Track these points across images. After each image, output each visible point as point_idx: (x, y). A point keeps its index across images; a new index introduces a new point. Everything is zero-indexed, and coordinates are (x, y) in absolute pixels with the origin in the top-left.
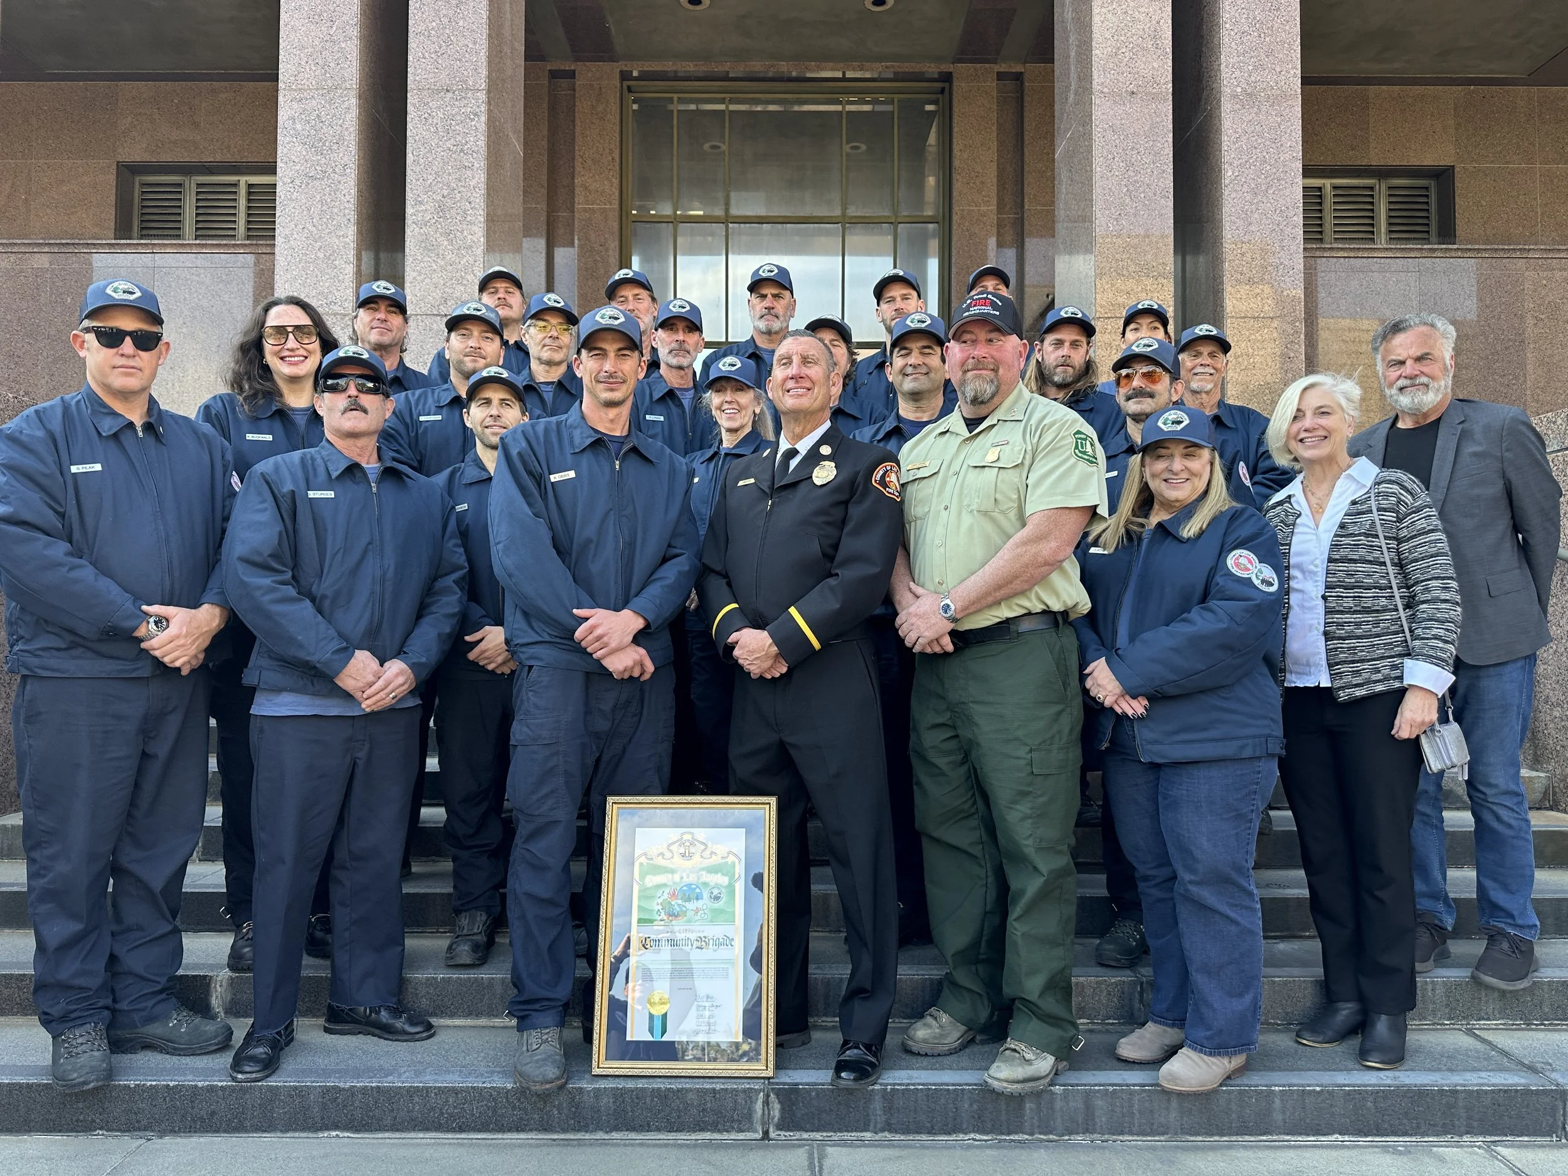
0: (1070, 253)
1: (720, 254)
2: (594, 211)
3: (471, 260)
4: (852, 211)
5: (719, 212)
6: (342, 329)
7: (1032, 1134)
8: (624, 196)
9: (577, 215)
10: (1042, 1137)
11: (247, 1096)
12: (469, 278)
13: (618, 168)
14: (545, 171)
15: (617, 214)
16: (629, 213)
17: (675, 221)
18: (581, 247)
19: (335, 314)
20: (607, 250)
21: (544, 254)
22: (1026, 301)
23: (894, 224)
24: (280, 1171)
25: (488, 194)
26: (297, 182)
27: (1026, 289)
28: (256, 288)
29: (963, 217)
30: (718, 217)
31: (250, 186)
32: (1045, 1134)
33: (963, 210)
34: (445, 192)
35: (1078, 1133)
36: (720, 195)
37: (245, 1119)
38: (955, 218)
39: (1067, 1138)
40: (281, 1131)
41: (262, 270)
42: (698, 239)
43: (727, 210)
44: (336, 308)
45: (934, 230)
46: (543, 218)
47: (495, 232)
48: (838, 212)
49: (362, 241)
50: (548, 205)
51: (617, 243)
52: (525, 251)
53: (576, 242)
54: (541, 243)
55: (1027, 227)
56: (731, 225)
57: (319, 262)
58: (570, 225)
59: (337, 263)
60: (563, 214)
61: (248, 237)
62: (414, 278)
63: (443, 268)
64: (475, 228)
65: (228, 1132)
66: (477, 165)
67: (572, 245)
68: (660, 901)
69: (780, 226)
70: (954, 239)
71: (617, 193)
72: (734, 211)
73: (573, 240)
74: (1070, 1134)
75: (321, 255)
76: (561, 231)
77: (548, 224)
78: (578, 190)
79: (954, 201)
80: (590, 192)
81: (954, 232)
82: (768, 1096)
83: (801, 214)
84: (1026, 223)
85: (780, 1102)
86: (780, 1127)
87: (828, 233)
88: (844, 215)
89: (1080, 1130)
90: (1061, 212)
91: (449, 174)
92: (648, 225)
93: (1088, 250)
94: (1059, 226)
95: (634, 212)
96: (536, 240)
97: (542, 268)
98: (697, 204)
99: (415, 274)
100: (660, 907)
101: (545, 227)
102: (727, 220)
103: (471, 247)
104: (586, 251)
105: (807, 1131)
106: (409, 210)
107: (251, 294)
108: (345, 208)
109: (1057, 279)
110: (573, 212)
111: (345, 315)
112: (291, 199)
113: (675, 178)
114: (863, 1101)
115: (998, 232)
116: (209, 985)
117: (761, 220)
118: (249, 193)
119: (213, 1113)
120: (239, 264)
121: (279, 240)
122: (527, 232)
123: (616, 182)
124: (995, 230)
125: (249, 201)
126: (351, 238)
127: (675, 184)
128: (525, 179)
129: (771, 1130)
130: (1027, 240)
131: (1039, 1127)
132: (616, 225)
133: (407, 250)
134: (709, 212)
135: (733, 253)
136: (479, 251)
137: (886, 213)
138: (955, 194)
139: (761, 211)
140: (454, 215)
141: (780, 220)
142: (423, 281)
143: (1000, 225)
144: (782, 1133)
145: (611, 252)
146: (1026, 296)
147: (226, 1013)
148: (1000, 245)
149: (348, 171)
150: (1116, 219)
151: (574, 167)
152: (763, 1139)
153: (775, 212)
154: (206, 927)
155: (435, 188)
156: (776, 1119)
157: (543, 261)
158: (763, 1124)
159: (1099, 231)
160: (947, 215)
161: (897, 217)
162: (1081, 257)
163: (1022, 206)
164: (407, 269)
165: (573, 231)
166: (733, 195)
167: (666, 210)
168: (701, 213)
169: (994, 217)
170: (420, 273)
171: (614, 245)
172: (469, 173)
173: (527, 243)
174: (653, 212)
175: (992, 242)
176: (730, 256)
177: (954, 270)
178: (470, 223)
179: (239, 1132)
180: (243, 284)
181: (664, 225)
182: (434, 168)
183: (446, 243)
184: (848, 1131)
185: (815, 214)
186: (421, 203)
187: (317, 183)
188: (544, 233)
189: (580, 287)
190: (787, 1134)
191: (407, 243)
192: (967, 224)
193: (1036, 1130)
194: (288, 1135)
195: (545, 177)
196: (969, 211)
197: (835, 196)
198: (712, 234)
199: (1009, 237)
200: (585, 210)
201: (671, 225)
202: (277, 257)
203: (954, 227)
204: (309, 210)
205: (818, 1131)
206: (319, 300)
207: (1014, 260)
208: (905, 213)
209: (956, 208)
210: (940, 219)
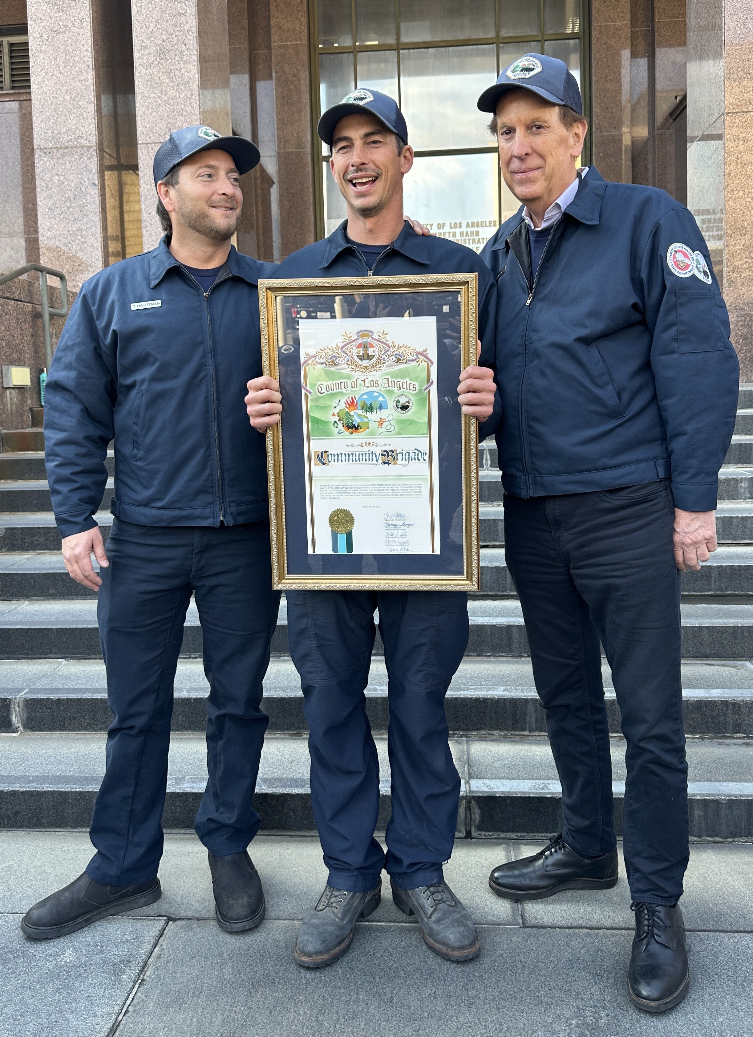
0: (701, 58)
1: (393, 77)
2: (287, 47)
3: (189, 94)
4: (505, 33)
5: (391, 40)
6: (89, 159)
7: (700, 836)
8: (312, 33)
9: (273, 51)
10: (709, 839)
11: (43, 800)
12: (188, 109)
13: (305, 8)
14: (246, 15)
15: (306, 48)
16: (316, 47)
17: (354, 51)
18: (278, 78)
19: (82, 147)
20: (299, 80)
21: (248, 85)
22: (657, 102)
23: (541, 42)
24: (71, 861)
25: (200, 36)
26: (45, 36)
27: (657, 93)
28: (21, 129)
29: (601, 32)
30: (391, 45)
31: (11, 45)
32: (712, 837)
33: (601, 26)
34: (165, 37)
35: (741, 836)
36: (392, 26)
37: (43, 817)
38: (594, 33)
39: (731, 840)
40: (72, 827)
41: (24, 114)
42: (374, 66)
43: (398, 39)
44: (83, 141)
45: (575, 44)
46: (246, 56)
47: (207, 69)
48: (492, 34)
49: (100, 83)
50: (250, 44)
51: (307, 73)
52: (232, 86)
53: (274, 74)
54: (245, 78)
55: (657, 38)
56: (401, 51)
57: (67, 103)
58: (268, 60)
59: (81, 103)
60: (262, 52)
61: (13, 88)
62: (144, 112)
63: (166, 102)
64: (191, 67)
65: (30, 827)
66: (189, 11)
67: (271, 78)
68: (336, 411)
69: (443, 49)
70: (594, 51)
71: (306, 31)
72: (405, 39)
73: (271, 73)
74: (734, 837)
75: (68, 98)
76: (261, 67)
77: (250, 61)
78: (273, 31)
79: (593, 18)
80: (283, 31)
81: (593, 46)
82: (470, 803)
83: (461, 38)
84: (656, 34)
85: (479, 808)
86: (480, 828)
87: (483, 54)
88: (498, 36)
89: (743, 834)
90: (692, 22)
91: (167, 21)
92: (332, 56)
93: (718, 55)
94: (690, 35)
95: (320, 46)
96: (241, 75)
97: (247, 99)
98: (372, 35)
99: (144, 109)
100: (336, 418)
101: (248, 64)
102: (398, 47)
103: (188, 82)
104: (282, 82)
105: (503, 832)
106: (136, 55)
107: (17, 135)
108: (85, 56)
109: (688, 81)
110: (270, 49)
111: (90, 147)
112: (41, 52)
113: (354, 15)
114: (551, 808)
115: (632, 44)
116: (9, 705)
117: (427, 45)
118: (11, 51)
119: (17, 813)
120: (6, 110)
121: (34, 87)
122: (234, 71)
123: (304, 20)
124: (629, 42)
125: (11, 57)
126: (91, 81)
127: (354, 19)
128: (229, 23)
129: (473, 830)
130: (657, 50)
131: (706, 830)
132: (306, 58)
133: (136, 89)
134: (383, 42)
135: (404, 76)
136: (195, 85)
137: (533, 32)
138: (594, 12)
139: (427, 37)
140: (173, 57)
141: (444, 44)
142: (151, 114)
143: (633, 38)
144: (483, 833)
145: (302, 82)
146: (657, 98)
147: (24, 728)
148: (634, 55)
149: (85, 24)
150: (743, 24)
151: (269, 11)
152: (466, 837)
153: (438, 38)
154: (6, 655)
155: (156, 34)
156: (477, 822)
157: (248, 93)
158: (466, 825)
159: (728, 36)
160: (587, 31)
161: (543, 36)
162: (711, 62)
163: (653, 19)
164: (137, 105)
165: (270, 67)
166: (402, 25)
167: (347, 42)
168: (376, 43)
169: (628, 31)
170: (148, 108)
171: (304, 75)
172: (183, 19)
173: (233, 79)
174: (336, 45)
175: (626, 54)
176: (402, 79)
177: (594, 78)
178: (186, 62)
179: (38, 827)
180: (10, 126)
181: (346, 55)
182: (155, 16)
183: (167, 81)
184: (539, 832)
185: (473, 37)
186: (145, 47)
187: (61, 36)
188: (247, 69)
189: (278, 113)
190: (486, 834)
191: (136, 83)
192: (605, 38)
193: (704, 833)
194: (77, 830)
195: (245, 21)
196: (606, 26)
197: (490, 20)
198: (386, 61)
199: (641, 48)
200: (280, 47)
201: (351, 55)
202: (33, 102)
203: (594, 41)
204: (56, 60)
205: (513, 831)
206: (68, 135)
207: (646, 67)
208: (551, 32)
209: (594, 24)
210: (581, 35)
